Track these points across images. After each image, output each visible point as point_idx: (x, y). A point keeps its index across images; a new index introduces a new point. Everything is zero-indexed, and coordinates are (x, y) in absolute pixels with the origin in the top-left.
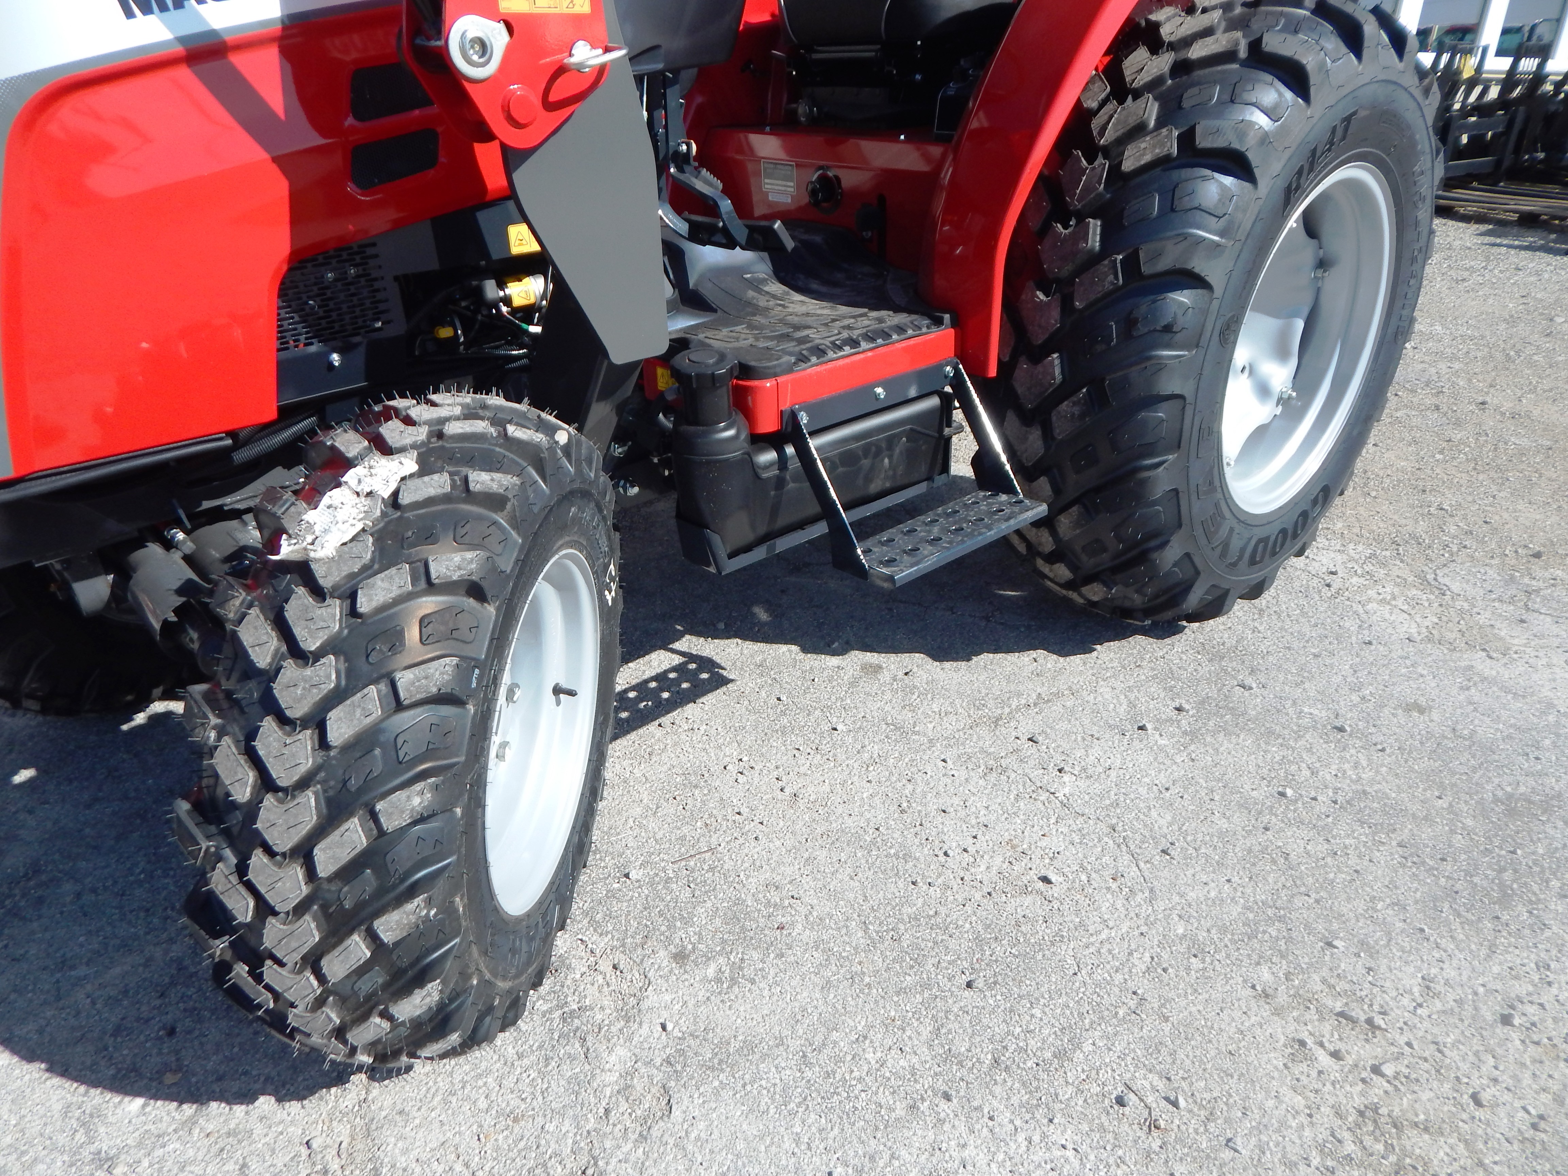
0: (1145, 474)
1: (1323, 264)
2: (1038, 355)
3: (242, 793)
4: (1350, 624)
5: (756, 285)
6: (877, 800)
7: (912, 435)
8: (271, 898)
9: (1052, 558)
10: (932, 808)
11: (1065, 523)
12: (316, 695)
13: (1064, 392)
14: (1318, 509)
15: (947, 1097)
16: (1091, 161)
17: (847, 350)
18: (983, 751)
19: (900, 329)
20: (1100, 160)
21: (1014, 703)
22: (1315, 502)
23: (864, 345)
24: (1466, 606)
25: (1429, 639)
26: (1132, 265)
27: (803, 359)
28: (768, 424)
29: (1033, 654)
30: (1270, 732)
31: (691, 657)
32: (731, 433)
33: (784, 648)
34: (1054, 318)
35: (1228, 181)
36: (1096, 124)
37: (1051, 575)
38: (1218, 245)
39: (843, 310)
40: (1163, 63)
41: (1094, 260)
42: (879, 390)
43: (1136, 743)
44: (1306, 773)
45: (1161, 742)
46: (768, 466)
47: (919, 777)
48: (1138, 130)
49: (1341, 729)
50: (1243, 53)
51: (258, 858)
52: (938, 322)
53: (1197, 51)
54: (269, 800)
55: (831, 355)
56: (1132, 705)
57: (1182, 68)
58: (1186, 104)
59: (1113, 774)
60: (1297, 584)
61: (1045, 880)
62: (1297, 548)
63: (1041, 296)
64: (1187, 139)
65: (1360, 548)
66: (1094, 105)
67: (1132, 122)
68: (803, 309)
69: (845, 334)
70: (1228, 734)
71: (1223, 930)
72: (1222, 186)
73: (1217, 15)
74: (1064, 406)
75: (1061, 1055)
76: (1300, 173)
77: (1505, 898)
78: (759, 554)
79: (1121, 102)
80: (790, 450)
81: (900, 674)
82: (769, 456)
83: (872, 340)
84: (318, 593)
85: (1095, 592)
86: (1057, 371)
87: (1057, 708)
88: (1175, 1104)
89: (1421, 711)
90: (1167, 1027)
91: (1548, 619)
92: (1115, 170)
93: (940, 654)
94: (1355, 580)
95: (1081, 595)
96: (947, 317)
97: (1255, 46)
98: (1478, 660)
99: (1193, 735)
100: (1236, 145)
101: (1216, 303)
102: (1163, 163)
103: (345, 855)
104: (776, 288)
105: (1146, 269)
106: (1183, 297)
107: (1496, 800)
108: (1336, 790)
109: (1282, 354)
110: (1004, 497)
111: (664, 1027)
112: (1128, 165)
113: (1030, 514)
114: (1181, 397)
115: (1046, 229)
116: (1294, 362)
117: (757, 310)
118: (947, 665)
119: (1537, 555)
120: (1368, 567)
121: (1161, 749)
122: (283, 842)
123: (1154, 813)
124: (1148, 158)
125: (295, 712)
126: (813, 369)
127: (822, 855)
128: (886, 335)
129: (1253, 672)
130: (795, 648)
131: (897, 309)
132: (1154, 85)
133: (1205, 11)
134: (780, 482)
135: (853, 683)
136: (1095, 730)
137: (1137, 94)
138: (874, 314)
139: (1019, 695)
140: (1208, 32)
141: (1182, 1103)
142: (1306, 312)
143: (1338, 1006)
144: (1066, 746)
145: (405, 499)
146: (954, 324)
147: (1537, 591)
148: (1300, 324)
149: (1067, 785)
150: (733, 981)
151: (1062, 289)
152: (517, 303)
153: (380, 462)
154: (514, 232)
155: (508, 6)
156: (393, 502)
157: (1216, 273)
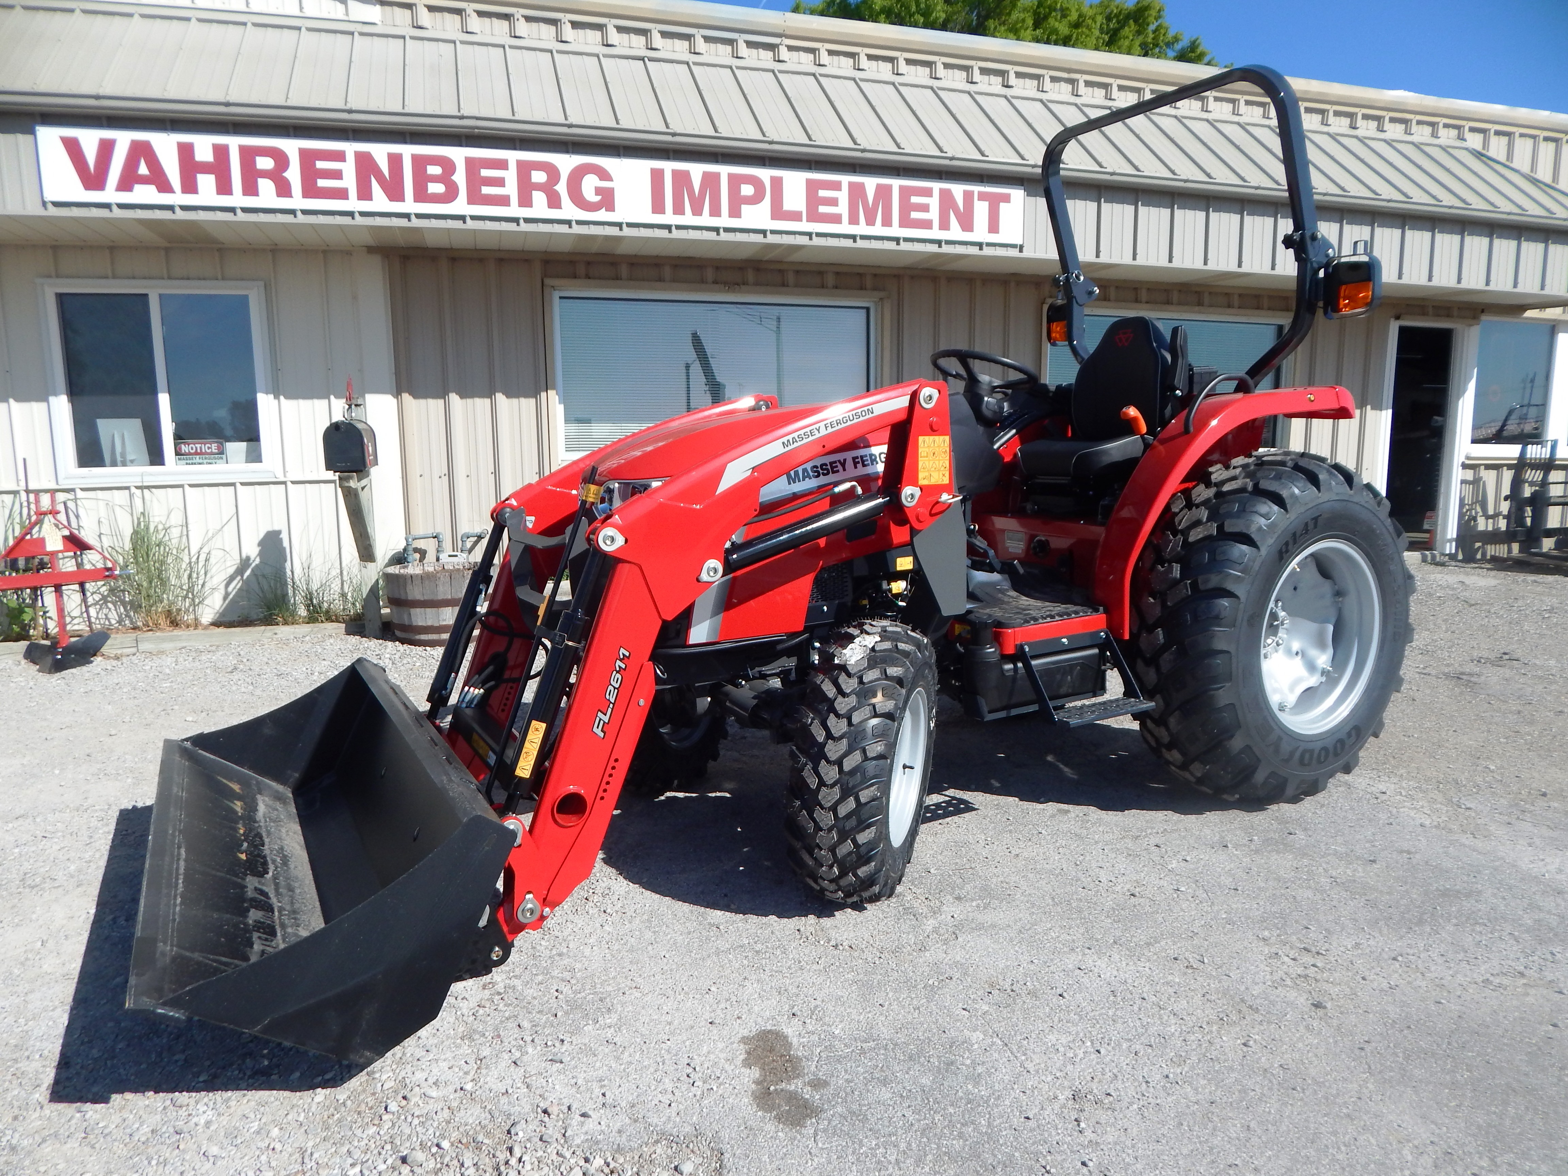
0: (1212, 692)
1: (1339, 593)
2: (1151, 630)
3: (821, 739)
4: (1383, 817)
5: (1003, 592)
6: (1062, 861)
7: (1082, 665)
8: (826, 779)
9: (1170, 747)
10: (1094, 865)
11: (1172, 721)
12: (848, 708)
13: (1165, 648)
14: (1353, 739)
15: (1089, 949)
16: (1174, 537)
17: (1049, 619)
18: (1126, 848)
19: (1076, 613)
20: (1179, 536)
21: (1149, 831)
22: (1349, 734)
23: (1057, 618)
24: (1473, 814)
25: (1437, 827)
26: (1194, 585)
27: (1027, 622)
28: (1010, 650)
29: (1166, 812)
30: (1305, 854)
32: (993, 650)
34: (1158, 611)
35: (1244, 547)
36: (1177, 520)
37: (1171, 759)
38: (1239, 577)
39: (1047, 604)
40: (1211, 492)
41: (1176, 583)
42: (1064, 640)
43: (1220, 852)
44: (1321, 870)
45: (1236, 852)
46: (1008, 671)
47: (1087, 854)
48: (1197, 523)
50: (1250, 487)
51: (823, 763)
52: (1097, 611)
53: (1226, 488)
54: (830, 741)
55: (1041, 621)
56: (1222, 837)
57: (1219, 495)
58: (1221, 511)
59: (1202, 862)
62: (1341, 762)
63: (1152, 600)
64: (1220, 528)
65: (1411, 783)
66: (1177, 510)
67: (1194, 519)
68: (1028, 603)
69: (1048, 613)
70: (1278, 852)
71: (1248, 918)
72: (1241, 550)
73: (1238, 470)
74: (1166, 655)
75: (1148, 944)
76: (1287, 544)
77: (1421, 922)
78: (1002, 714)
79: (1190, 509)
80: (1020, 665)
81: (1081, 815)
82: (1009, 666)
83: (1061, 616)
84: (849, 675)
85: (1198, 770)
86: (1161, 637)
87: (1175, 835)
88: (1203, 963)
89: (1409, 853)
90: (1206, 943)
91: (1530, 824)
92: (1185, 541)
93: (1105, 808)
94: (1398, 797)
95: (1192, 774)
96: (1101, 608)
97: (1256, 486)
98: (1466, 839)
99: (1257, 852)
100: (1245, 531)
101: (1242, 606)
102: (1208, 538)
103: (853, 764)
104: (1013, 593)
105: (1202, 587)
106: (1225, 602)
107: (1437, 889)
108: (1336, 878)
109: (1321, 645)
110: (1133, 700)
111: (953, 917)
112: (1191, 539)
113: (1145, 706)
114: (1228, 652)
115: (1153, 568)
116: (1330, 651)
117: (1003, 602)
118: (1110, 813)
119: (1544, 795)
120: (1412, 792)
121: (1235, 855)
122: (834, 757)
123: (1222, 878)
124: (1201, 536)
125: (842, 712)
126: (1031, 627)
127: (1031, 876)
128: (1068, 614)
131: (1076, 604)
132: (1206, 503)
133: (1234, 468)
134: (1014, 679)
135: (1053, 816)
136: (1196, 845)
137: (1197, 506)
138: (1064, 606)
139: (1152, 828)
140: (1234, 478)
141: (1206, 961)
142: (1334, 620)
143: (1302, 946)
144: (1177, 850)
145: (878, 649)
146: (1105, 612)
147: (1530, 812)
148: (1330, 628)
150: (985, 908)
151: (1161, 596)
152: (894, 591)
153: (867, 637)
154: (899, 561)
155: (922, 482)
156: (873, 649)
157: (1240, 591)
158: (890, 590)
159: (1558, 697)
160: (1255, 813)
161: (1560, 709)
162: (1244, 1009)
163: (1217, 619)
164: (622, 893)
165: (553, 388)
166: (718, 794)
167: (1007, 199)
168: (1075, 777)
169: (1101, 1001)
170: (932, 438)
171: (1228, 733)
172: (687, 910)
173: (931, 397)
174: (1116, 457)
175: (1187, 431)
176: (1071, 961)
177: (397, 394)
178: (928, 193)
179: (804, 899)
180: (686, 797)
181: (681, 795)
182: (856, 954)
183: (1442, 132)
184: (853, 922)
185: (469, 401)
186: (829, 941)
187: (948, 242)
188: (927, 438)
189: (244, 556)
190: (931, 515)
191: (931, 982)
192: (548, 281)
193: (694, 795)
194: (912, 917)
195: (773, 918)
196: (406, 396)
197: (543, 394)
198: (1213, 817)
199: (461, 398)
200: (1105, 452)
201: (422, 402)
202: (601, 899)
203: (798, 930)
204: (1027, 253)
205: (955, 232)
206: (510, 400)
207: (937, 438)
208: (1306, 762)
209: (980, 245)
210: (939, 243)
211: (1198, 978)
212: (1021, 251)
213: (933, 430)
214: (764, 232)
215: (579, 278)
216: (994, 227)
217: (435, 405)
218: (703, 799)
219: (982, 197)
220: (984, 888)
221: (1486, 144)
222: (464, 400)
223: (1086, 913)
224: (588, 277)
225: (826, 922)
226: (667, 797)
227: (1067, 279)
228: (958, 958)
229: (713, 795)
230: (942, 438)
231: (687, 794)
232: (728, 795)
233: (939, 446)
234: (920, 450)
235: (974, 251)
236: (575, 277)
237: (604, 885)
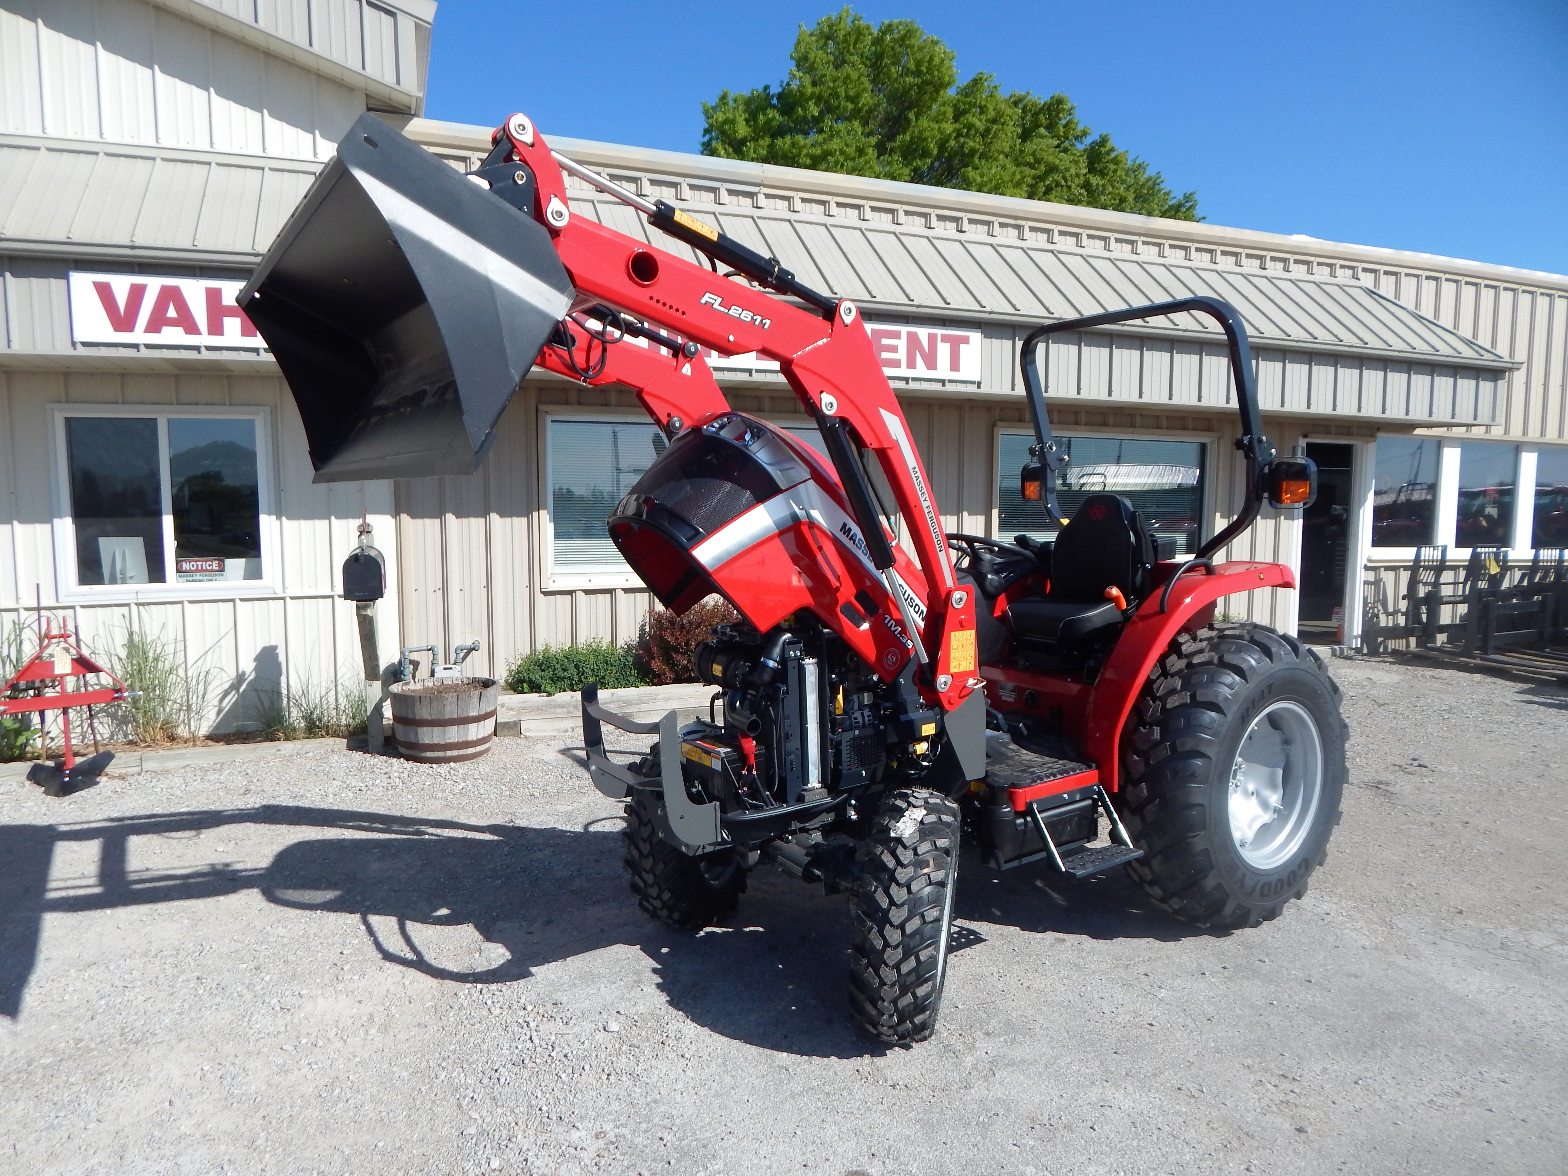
0: (1190, 840)
1: (1287, 742)
2: (1136, 783)
3: (885, 906)
4: (1330, 939)
5: (1004, 745)
6: (1068, 992)
7: (1079, 816)
8: (890, 941)
9: (1152, 883)
10: (1096, 996)
11: (1156, 863)
12: (908, 877)
13: (1149, 800)
14: (1302, 872)
15: (1107, 1081)
16: (1154, 702)
17: (1052, 778)
18: (1120, 977)
19: (1074, 770)
20: (1158, 702)
21: (1137, 960)
22: (1300, 867)
23: (1059, 776)
24: (1404, 934)
25: (1376, 948)
26: (1173, 748)
27: (1034, 781)
28: (1021, 808)
29: (1147, 940)
30: (1271, 980)
31: (963, 929)
32: (1008, 809)
33: (1013, 928)
34: (1141, 769)
35: (1213, 714)
36: (1155, 686)
37: (1152, 894)
38: (1210, 740)
39: (1047, 759)
40: (1182, 663)
41: (1157, 744)
42: (1065, 796)
43: (1200, 980)
44: (1286, 996)
45: (1213, 980)
46: (1021, 824)
47: (1088, 985)
48: (1173, 692)
49: (1310, 981)
50: (1216, 661)
51: (888, 926)
52: (1090, 767)
53: (1196, 660)
54: (893, 908)
55: (1045, 780)
56: (1199, 964)
57: (1190, 666)
58: (1193, 682)
59: (1186, 991)
60: (1304, 918)
61: (1151, 1025)
62: (1293, 891)
63: (1136, 758)
64: (1193, 697)
65: (1349, 903)
66: (1155, 678)
67: (1170, 688)
68: (1028, 758)
69: (1050, 771)
70: (1248, 979)
71: (1233, 1046)
72: (1211, 717)
73: (1205, 643)
74: (1149, 807)
75: (1155, 1075)
76: (1248, 709)
77: (1373, 1046)
78: (1015, 863)
79: (1166, 678)
80: (1029, 819)
81: (1076, 944)
82: (1020, 821)
83: (1062, 774)
84: (905, 847)
85: (1176, 903)
86: (1145, 791)
87: (1159, 963)
88: (1202, 1092)
89: (1356, 976)
90: (1202, 1072)
91: (1451, 943)
92: (1164, 706)
93: (1096, 936)
94: (1341, 918)
95: (1169, 906)
96: (1094, 765)
97: (1221, 658)
98: (1401, 960)
99: (1230, 979)
100: (1214, 700)
101: (1213, 765)
102: (1183, 706)
103: (914, 928)
104: (1013, 746)
105: (1179, 749)
106: (1199, 762)
107: (1383, 1013)
108: (1300, 1004)
109: (1273, 786)
110: (1123, 847)
111: (987, 1053)
112: (1168, 706)
113: (1135, 854)
114: (1202, 805)
115: (1136, 729)
116: (1281, 791)
117: (1008, 758)
118: (1101, 941)
119: (1461, 912)
120: (1351, 913)
121: (1212, 982)
122: (897, 921)
123: (1206, 1006)
124: (1177, 704)
125: (902, 882)
126: (1038, 785)
127: (1044, 1008)
128: (1068, 772)
129: (1268, 955)
130: (1018, 928)
131: (1071, 760)
132: (1178, 673)
133: (1201, 640)
134: (1025, 832)
135: (1052, 945)
136: (1178, 973)
137: (1172, 676)
138: (1061, 762)
139: (1139, 956)
140: (1201, 651)
141: (1205, 1090)
142: (1283, 764)
143: (1281, 1073)
144: (1164, 979)
145: (926, 822)
146: (1097, 768)
147: (1451, 930)
148: (1280, 772)
149: (1163, 993)
150: (1012, 1043)
151: (1145, 755)
152: (918, 753)
153: (914, 810)
154: (924, 727)
155: (953, 670)
156: (922, 822)
157: (1211, 752)
158: (915, 751)
159: (1464, 807)
160: (1222, 939)
161: (1466, 820)
162: (1243, 1136)
163: (1193, 777)
164: (693, 1036)
165: (545, 508)
166: (752, 928)
167: (966, 340)
168: (1064, 903)
169: (1124, 1132)
170: (961, 632)
171: (1202, 873)
172: (755, 1053)
173: (961, 599)
174: (1098, 623)
175: (1162, 611)
176: (1094, 1094)
177: (396, 514)
178: (897, 335)
179: (854, 1038)
180: (724, 933)
181: (718, 930)
182: (912, 1093)
183: (1339, 272)
184: (902, 1061)
185: (465, 521)
186: (886, 1081)
187: (914, 379)
188: (957, 633)
189: (240, 671)
190: (960, 698)
191: (981, 1119)
192: (541, 407)
193: (730, 930)
194: (952, 1055)
195: (833, 1059)
196: (404, 517)
197: (535, 514)
198: (1188, 943)
199: (457, 517)
200: (1088, 618)
201: (419, 522)
202: (675, 1042)
203: (858, 1071)
204: (985, 389)
205: (921, 370)
206: (503, 519)
207: (965, 632)
208: (1266, 893)
209: (943, 382)
210: (906, 380)
211: (1201, 1107)
212: (979, 387)
213: (962, 626)
214: (750, 371)
215: (572, 404)
216: (955, 365)
217: (432, 524)
218: (739, 933)
219: (945, 339)
220: (1008, 1023)
221: (1376, 283)
222: (460, 520)
223: (1098, 1045)
224: (579, 403)
225: (879, 1061)
226: (707, 933)
227: (1042, 448)
228: (999, 1095)
229: (747, 929)
230: (969, 632)
231: (726, 930)
232: (761, 929)
233: (967, 639)
234: (952, 644)
235: (937, 387)
236: (567, 403)
237: (674, 1028)
